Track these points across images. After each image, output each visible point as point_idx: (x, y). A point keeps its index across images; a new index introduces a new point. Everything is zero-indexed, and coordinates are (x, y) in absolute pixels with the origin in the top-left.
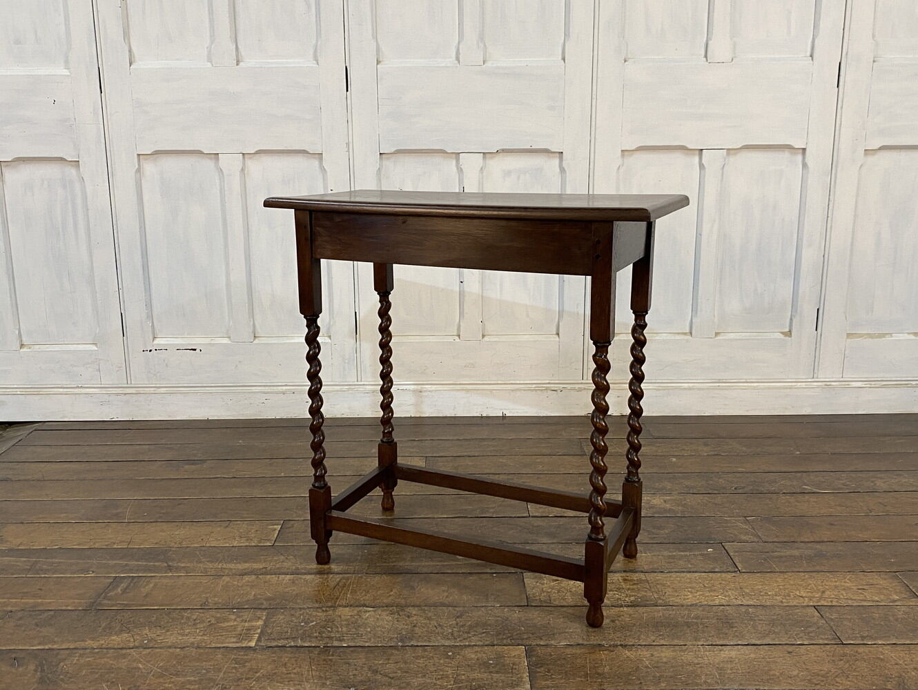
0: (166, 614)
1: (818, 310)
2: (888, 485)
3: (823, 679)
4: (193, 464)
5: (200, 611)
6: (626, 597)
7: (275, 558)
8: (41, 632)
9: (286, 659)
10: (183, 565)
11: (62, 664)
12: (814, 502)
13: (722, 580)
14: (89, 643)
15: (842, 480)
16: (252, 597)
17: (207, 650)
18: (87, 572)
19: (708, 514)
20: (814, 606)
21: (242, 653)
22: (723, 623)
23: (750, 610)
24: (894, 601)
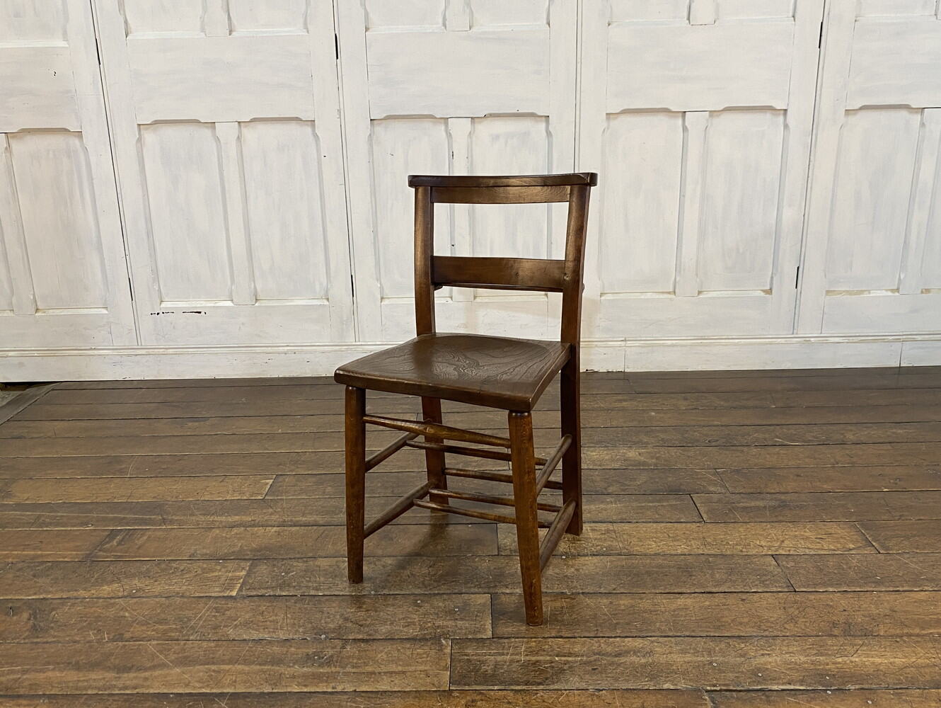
0: (156, 565)
1: (798, 268)
2: (857, 437)
3: (773, 625)
4: (197, 421)
5: (188, 562)
6: (592, 546)
7: (264, 511)
8: (38, 582)
9: (264, 608)
10: (177, 518)
11: (54, 613)
12: (784, 454)
13: (687, 530)
14: (82, 593)
15: (813, 432)
16: (237, 549)
17: (190, 599)
18: (86, 524)
19: (679, 466)
20: (772, 555)
21: (223, 602)
22: (682, 572)
23: (711, 559)
24: (851, 550)
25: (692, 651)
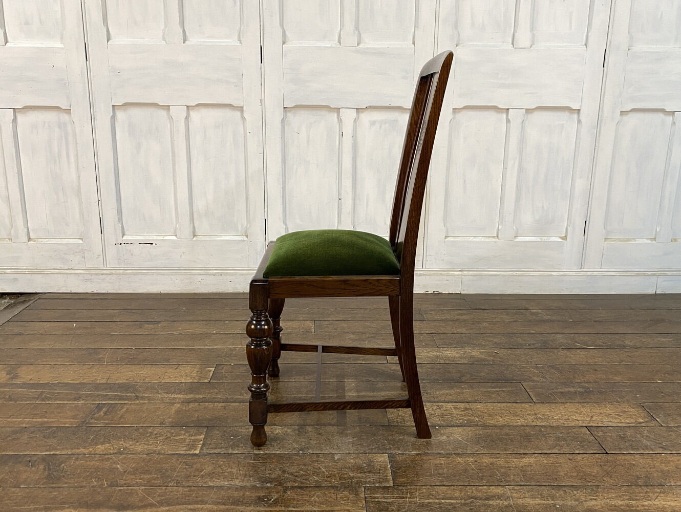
0: (135, 430)
1: (586, 221)
2: (634, 343)
3: (594, 478)
4: (148, 324)
5: (160, 428)
6: (457, 420)
7: (212, 391)
8: (47, 442)
9: (222, 462)
10: (146, 395)
11: (63, 465)
12: (583, 355)
13: (522, 409)
14: (82, 450)
15: (602, 339)
16: (195, 419)
17: (166, 456)
18: (79, 399)
19: (510, 362)
20: (586, 427)
21: (190, 458)
22: (524, 439)
23: (542, 429)
24: (641, 423)
25: (539, 496)
